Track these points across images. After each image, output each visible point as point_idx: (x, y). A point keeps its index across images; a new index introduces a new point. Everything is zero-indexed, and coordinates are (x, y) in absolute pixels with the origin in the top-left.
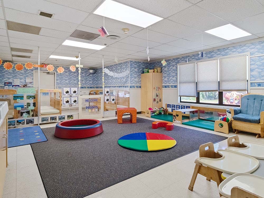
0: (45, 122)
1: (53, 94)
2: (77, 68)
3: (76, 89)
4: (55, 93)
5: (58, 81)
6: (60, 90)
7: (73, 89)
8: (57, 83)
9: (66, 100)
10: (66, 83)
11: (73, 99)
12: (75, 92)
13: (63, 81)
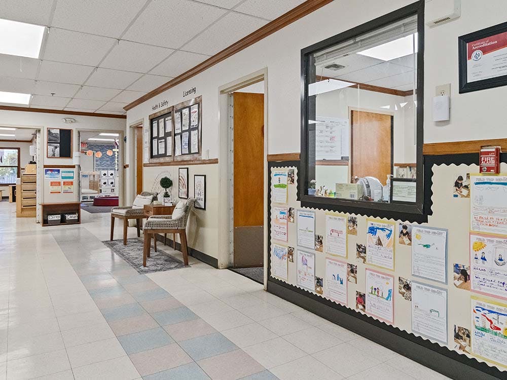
0: (85, 200)
1: (92, 177)
2: (114, 152)
3: (112, 172)
4: (94, 176)
5: (98, 163)
6: (98, 173)
7: (111, 172)
8: (97, 164)
9: (103, 181)
10: (107, 164)
11: (110, 181)
12: (112, 174)
13: (104, 162)
